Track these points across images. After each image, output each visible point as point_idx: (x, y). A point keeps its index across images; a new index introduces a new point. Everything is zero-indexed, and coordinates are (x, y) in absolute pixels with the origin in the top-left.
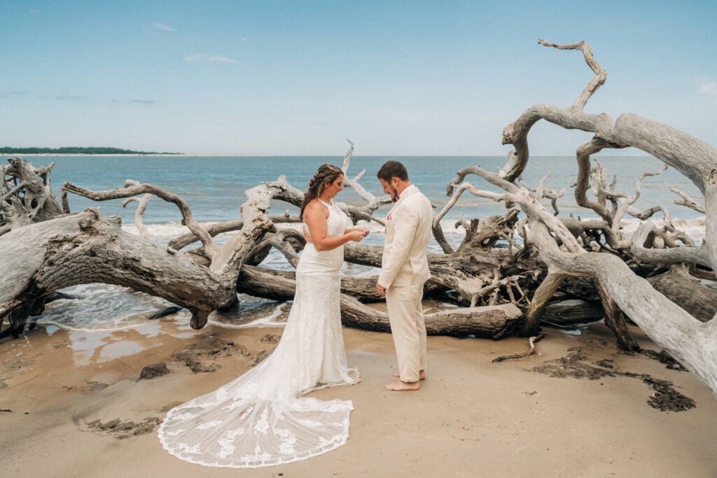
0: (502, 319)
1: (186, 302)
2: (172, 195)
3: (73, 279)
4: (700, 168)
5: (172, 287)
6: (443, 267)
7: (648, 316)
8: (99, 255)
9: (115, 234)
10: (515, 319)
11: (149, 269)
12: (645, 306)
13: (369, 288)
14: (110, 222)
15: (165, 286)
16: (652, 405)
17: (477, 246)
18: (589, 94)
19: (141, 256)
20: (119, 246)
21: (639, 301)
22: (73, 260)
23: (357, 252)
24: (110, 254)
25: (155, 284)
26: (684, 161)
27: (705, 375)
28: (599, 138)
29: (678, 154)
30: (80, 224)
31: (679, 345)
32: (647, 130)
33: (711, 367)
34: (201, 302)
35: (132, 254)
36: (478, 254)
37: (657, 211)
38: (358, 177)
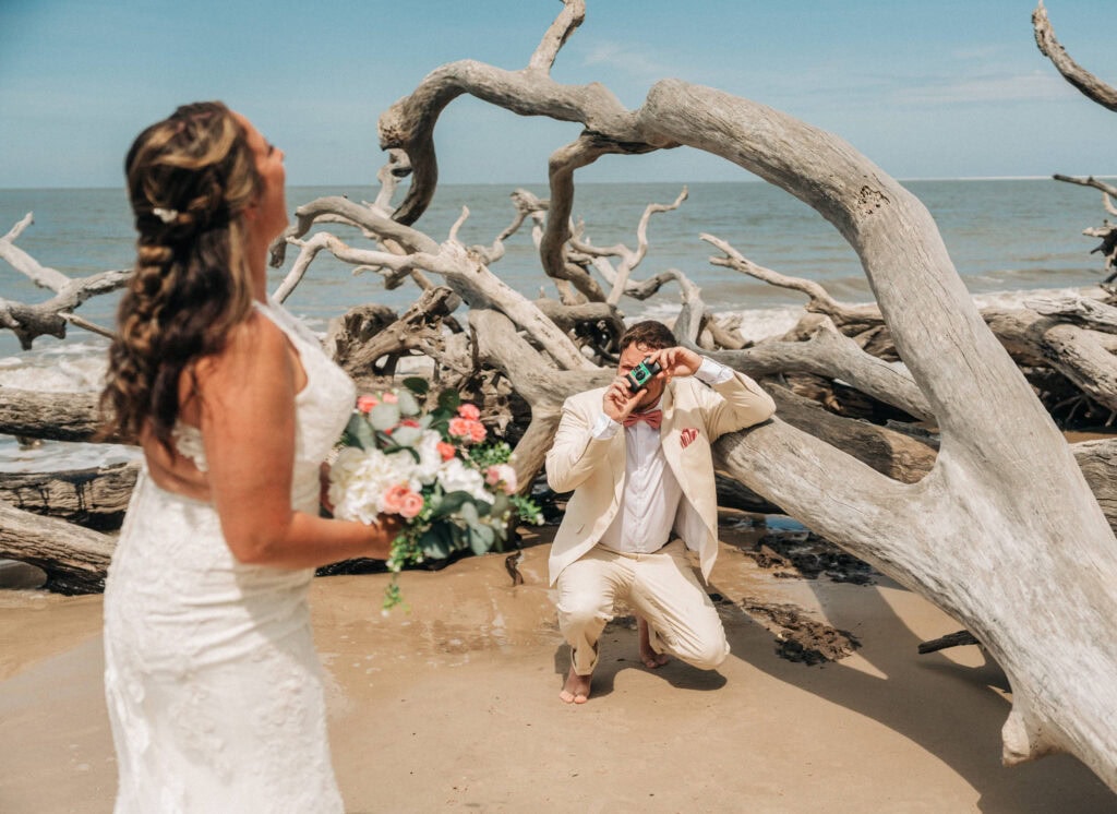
4: (837, 186)
7: (802, 484)
12: (792, 463)
13: (107, 496)
16: (788, 657)
17: (364, 374)
18: (558, 42)
21: (778, 457)
23: (62, 412)
26: (804, 173)
27: (940, 584)
28: (597, 133)
29: (788, 159)
31: (878, 532)
32: (721, 112)
33: (951, 568)
37: (667, 281)
38: (13, 234)
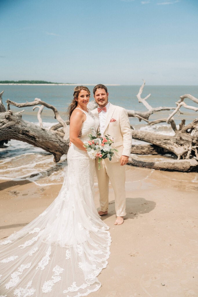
0: (188, 166)
1: (50, 150)
2: (50, 105)
3: (2, 137)
5: (43, 143)
6: (169, 141)
8: (12, 128)
9: (19, 121)
10: (194, 166)
11: (33, 135)
13: (135, 150)
14: (17, 116)
15: (41, 142)
17: (184, 132)
19: (30, 130)
20: (20, 125)
22: (2, 130)
24: (17, 128)
25: (36, 142)
30: (5, 116)
34: (56, 151)
35: (26, 129)
36: (184, 136)
38: (146, 98)
